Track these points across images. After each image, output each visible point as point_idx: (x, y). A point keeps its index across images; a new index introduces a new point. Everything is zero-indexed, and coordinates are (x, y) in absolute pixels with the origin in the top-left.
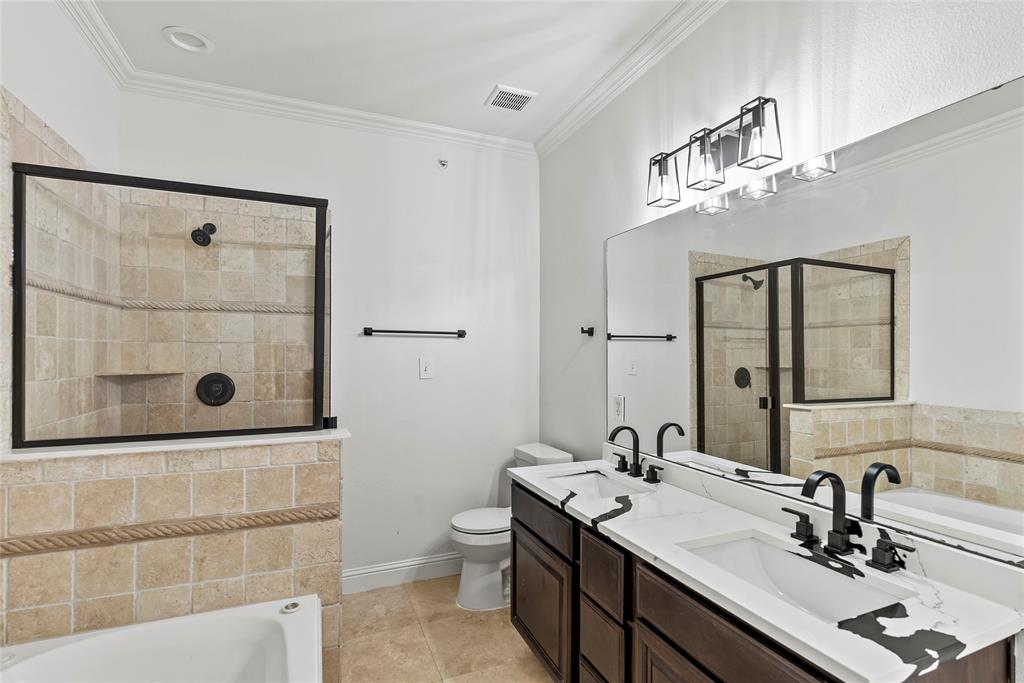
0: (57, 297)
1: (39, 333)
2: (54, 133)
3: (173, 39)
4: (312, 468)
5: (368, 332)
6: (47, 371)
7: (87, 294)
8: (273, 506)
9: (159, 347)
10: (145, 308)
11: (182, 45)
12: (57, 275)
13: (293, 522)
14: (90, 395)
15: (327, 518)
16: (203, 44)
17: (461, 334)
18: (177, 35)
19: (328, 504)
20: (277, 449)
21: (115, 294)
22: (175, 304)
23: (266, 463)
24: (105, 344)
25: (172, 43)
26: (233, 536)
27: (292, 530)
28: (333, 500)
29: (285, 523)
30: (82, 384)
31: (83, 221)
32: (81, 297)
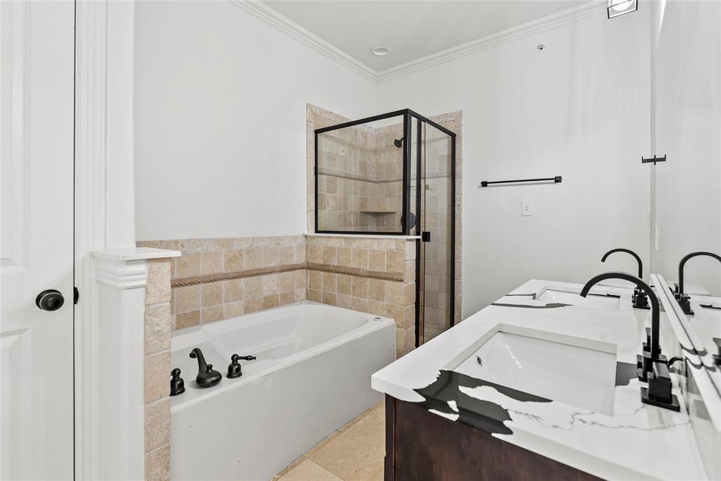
0: (338, 178)
1: (328, 192)
2: (335, 114)
3: (376, 53)
4: (393, 253)
5: (484, 184)
6: (332, 207)
7: (353, 177)
8: (378, 269)
9: (388, 199)
10: (383, 182)
11: (380, 54)
12: (338, 169)
13: (385, 279)
14: (357, 220)
15: (398, 280)
16: (387, 50)
17: (558, 180)
18: (376, 50)
19: (399, 273)
20: (379, 241)
21: (372, 176)
22: (393, 179)
23: (376, 247)
24: (366, 199)
25: (376, 55)
26: (364, 279)
27: (384, 283)
28: (401, 271)
29: (381, 278)
30: (352, 216)
31: (352, 147)
32: (351, 178)
